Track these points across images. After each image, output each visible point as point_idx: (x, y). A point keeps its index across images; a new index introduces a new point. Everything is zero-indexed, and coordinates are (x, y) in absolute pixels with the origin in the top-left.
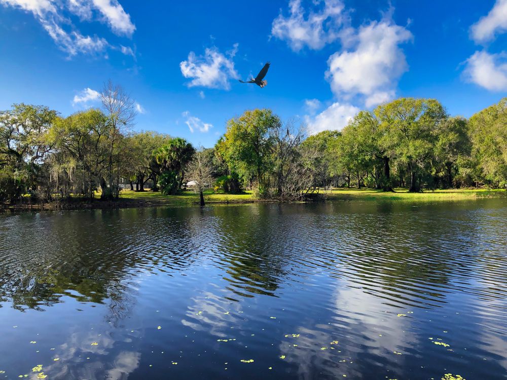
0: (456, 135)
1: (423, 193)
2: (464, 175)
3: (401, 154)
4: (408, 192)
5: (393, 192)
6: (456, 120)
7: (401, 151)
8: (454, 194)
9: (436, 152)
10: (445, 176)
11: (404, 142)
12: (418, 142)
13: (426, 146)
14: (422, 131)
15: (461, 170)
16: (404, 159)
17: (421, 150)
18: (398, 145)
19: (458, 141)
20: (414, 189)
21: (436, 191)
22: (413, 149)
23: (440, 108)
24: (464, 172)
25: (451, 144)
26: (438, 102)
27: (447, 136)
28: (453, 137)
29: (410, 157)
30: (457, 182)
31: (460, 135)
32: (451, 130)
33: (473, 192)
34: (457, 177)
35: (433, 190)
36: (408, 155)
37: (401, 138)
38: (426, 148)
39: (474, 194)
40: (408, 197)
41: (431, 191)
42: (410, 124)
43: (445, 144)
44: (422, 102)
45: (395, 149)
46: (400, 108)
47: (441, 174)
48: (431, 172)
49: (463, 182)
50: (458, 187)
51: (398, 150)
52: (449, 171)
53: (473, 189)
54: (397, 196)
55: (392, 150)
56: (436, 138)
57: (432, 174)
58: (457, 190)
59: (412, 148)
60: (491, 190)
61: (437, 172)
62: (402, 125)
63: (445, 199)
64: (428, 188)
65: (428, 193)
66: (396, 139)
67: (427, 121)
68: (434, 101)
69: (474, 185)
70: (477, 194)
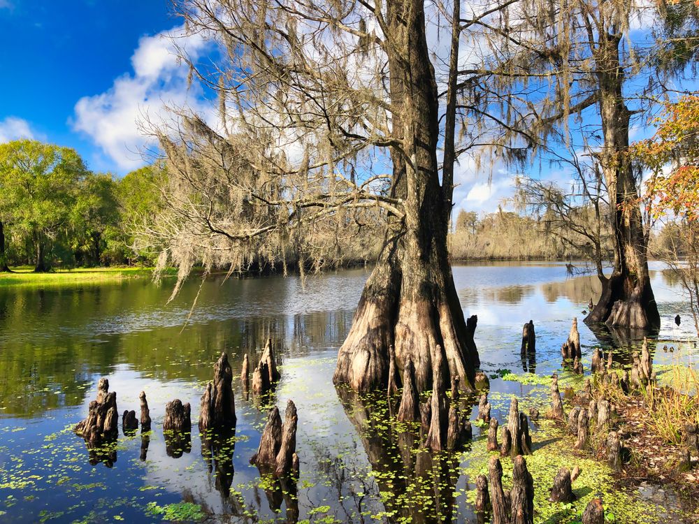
0: (98, 199)
1: (54, 272)
2: (114, 249)
3: (22, 218)
4: (32, 272)
5: (10, 271)
6: (99, 180)
7: (20, 215)
8: (95, 274)
9: (73, 218)
10: (92, 250)
11: (26, 202)
12: (46, 204)
13: (58, 210)
14: (54, 190)
15: (110, 243)
16: (25, 225)
17: (50, 215)
18: (16, 205)
19: (101, 206)
20: (42, 268)
21: (72, 270)
22: (40, 212)
23: (79, 161)
24: (113, 245)
25: (91, 210)
26: (77, 152)
27: (87, 199)
28: (94, 201)
29: (34, 224)
30: (106, 259)
31: (103, 199)
32: (93, 191)
33: (118, 271)
34: (106, 252)
35: (69, 269)
36: (32, 220)
37: (21, 195)
38: (58, 212)
39: (120, 274)
40: (30, 279)
41: (67, 271)
42: (35, 177)
43: (84, 209)
44: (53, 149)
45: (12, 212)
46: (21, 154)
47: (85, 248)
48: (72, 244)
49: (113, 258)
50: (107, 265)
51: (16, 213)
52: (96, 243)
53: (124, 267)
54: (13, 278)
55: (6, 211)
56: (74, 201)
57: (73, 247)
58: (105, 269)
59: (37, 212)
60: (145, 268)
61: (80, 245)
62: (23, 178)
63: (83, 282)
64: (62, 266)
65: (61, 273)
66: (12, 197)
67: (60, 177)
68: (71, 151)
69: (126, 262)
70: (122, 275)
